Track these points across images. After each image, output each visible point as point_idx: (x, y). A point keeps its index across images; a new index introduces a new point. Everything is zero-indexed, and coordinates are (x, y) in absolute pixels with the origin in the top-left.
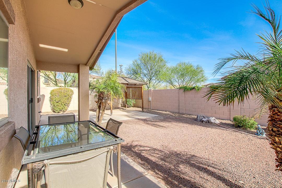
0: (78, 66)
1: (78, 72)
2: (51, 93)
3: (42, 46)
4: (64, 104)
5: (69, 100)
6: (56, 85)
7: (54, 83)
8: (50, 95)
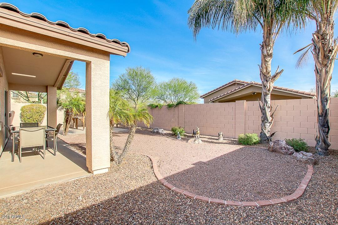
0: (47, 87)
1: (47, 92)
2: (22, 110)
3: (13, 74)
4: (37, 121)
5: (42, 116)
6: (28, 100)
7: (25, 98)
8: (21, 112)
